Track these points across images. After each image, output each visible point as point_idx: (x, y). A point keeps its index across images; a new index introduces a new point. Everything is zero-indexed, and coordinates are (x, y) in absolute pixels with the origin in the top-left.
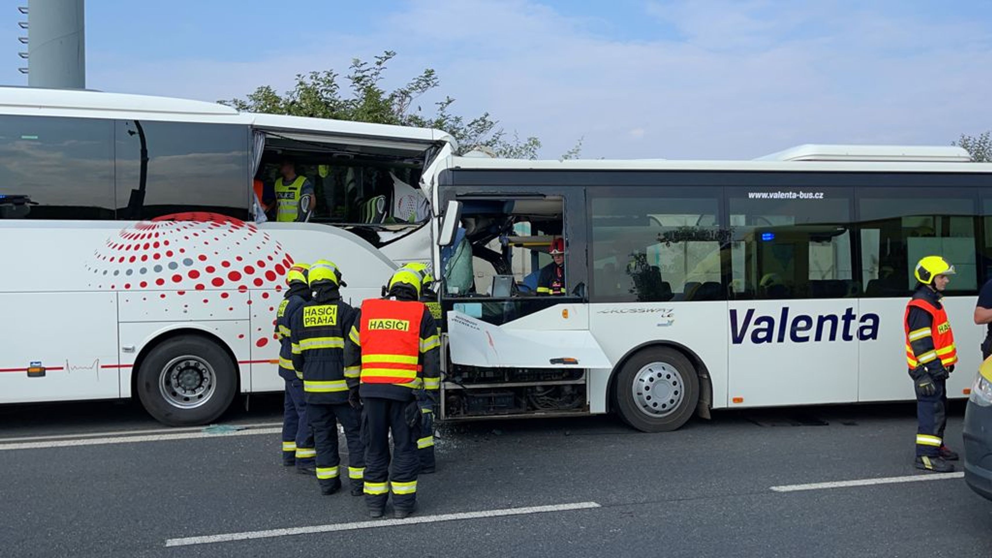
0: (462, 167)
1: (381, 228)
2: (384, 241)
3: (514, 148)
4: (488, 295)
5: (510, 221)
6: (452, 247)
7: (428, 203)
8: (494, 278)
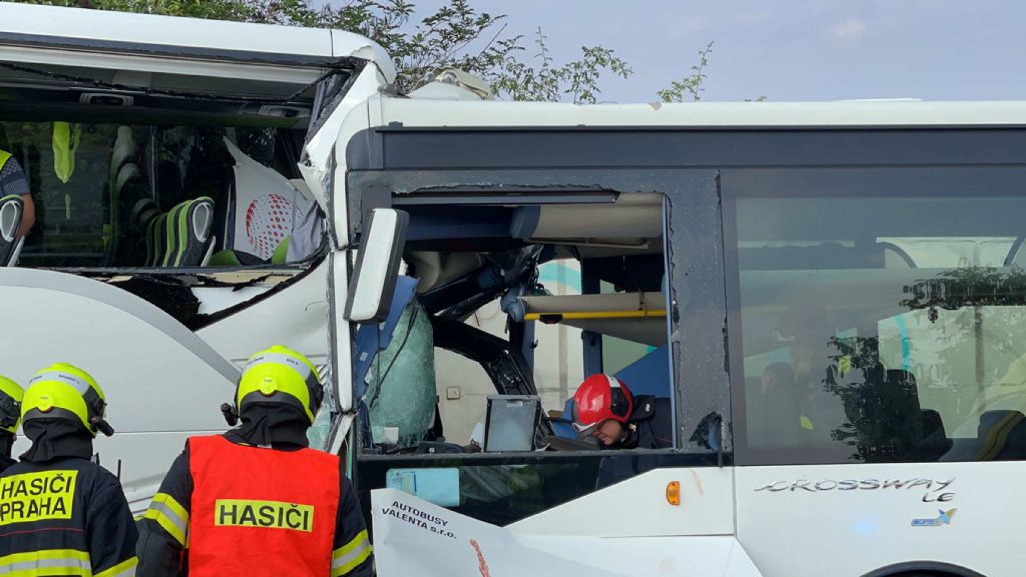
0: (408, 123)
1: (201, 278)
2: (210, 312)
3: (536, 74)
4: (475, 448)
5: (529, 258)
6: (382, 326)
7: (321, 214)
8: (490, 402)
